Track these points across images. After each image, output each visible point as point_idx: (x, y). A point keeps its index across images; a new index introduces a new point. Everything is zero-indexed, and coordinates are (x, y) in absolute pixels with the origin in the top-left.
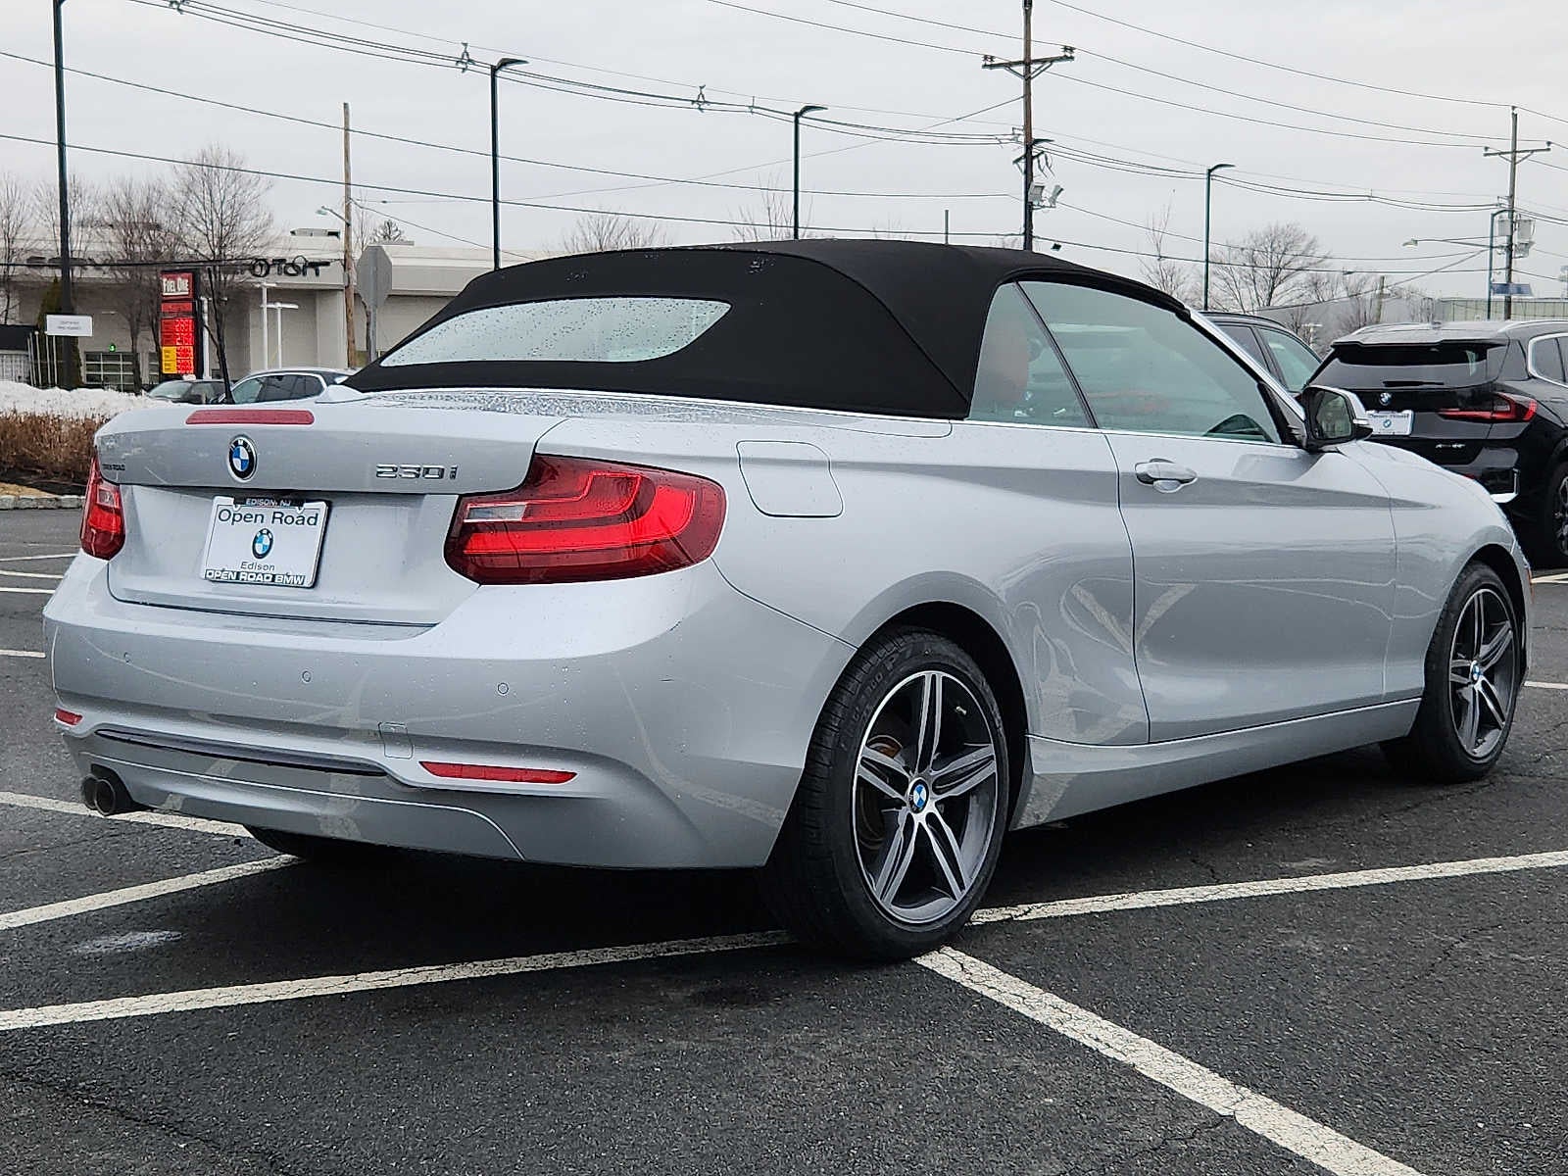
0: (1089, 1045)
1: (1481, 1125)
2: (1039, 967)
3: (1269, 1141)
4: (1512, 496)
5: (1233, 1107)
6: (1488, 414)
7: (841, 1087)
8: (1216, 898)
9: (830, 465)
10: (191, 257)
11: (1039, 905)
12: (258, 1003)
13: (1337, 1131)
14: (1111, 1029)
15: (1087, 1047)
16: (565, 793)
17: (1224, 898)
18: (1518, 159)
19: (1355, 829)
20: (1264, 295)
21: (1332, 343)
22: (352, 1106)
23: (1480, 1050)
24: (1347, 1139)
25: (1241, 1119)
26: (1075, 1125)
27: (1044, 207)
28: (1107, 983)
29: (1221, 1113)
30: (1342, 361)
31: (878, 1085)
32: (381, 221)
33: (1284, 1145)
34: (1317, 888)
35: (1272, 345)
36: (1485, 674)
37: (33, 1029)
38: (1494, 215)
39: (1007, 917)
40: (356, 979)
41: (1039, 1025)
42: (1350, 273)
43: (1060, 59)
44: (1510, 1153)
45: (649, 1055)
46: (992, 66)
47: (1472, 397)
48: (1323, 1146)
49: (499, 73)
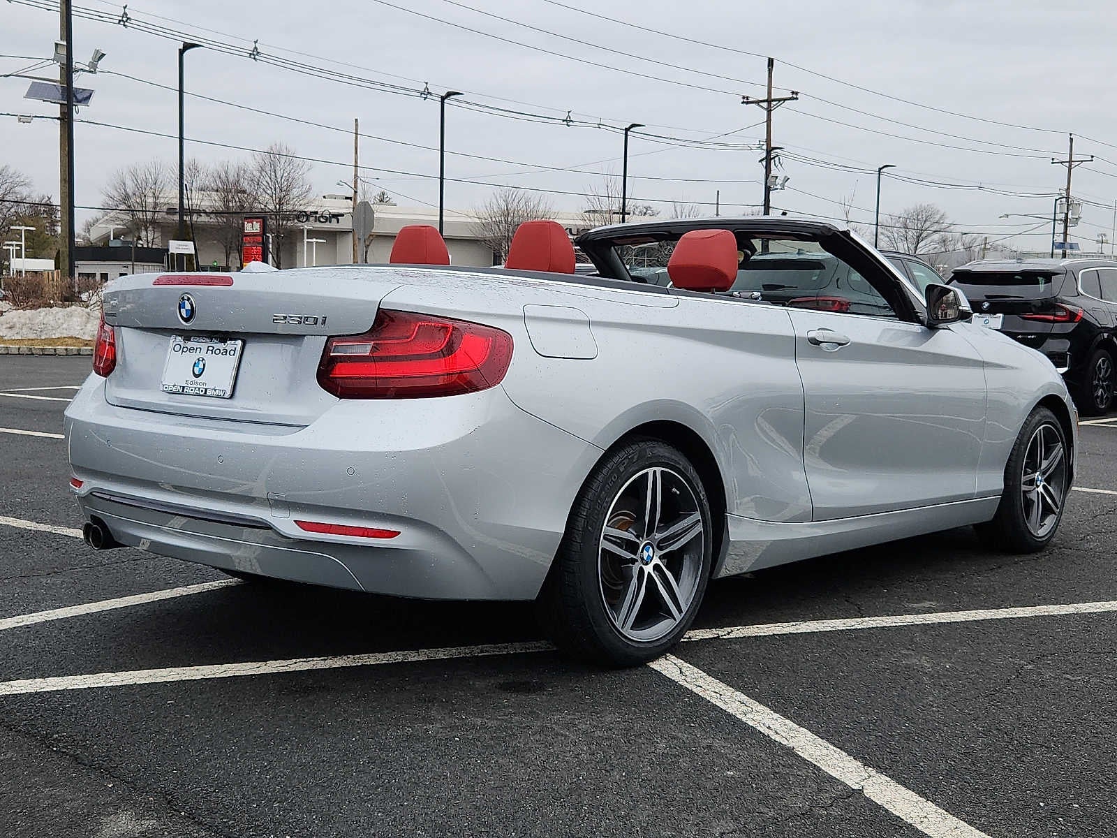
0: (763, 732)
1: (1042, 804)
2: (734, 673)
3: (886, 811)
4: (1066, 369)
5: (862, 783)
6: (1051, 317)
7: (584, 757)
8: (860, 627)
9: (589, 323)
10: (262, 209)
11: (739, 628)
12: (195, 680)
13: (937, 805)
14: (780, 720)
15: (761, 733)
16: (392, 545)
17: (865, 627)
18: (1072, 166)
19: (957, 582)
20: (912, 247)
21: (952, 270)
22: (238, 759)
23: (1042, 746)
24: (944, 811)
25: (867, 793)
26: (747, 792)
27: (777, 189)
28: (779, 685)
29: (853, 787)
30: (958, 281)
31: (610, 757)
32: (379, 191)
33: (898, 815)
34: (930, 622)
35: (915, 273)
36: (1045, 480)
37: (37, 693)
38: (1056, 200)
39: (716, 636)
40: (265, 665)
41: (729, 715)
42: (966, 234)
43: (790, 99)
44: (1063, 827)
45: (452, 728)
46: (747, 103)
47: (1042, 306)
48: (926, 817)
49: (446, 101)
